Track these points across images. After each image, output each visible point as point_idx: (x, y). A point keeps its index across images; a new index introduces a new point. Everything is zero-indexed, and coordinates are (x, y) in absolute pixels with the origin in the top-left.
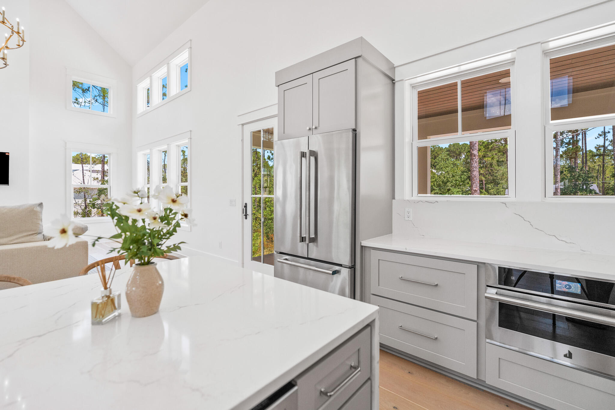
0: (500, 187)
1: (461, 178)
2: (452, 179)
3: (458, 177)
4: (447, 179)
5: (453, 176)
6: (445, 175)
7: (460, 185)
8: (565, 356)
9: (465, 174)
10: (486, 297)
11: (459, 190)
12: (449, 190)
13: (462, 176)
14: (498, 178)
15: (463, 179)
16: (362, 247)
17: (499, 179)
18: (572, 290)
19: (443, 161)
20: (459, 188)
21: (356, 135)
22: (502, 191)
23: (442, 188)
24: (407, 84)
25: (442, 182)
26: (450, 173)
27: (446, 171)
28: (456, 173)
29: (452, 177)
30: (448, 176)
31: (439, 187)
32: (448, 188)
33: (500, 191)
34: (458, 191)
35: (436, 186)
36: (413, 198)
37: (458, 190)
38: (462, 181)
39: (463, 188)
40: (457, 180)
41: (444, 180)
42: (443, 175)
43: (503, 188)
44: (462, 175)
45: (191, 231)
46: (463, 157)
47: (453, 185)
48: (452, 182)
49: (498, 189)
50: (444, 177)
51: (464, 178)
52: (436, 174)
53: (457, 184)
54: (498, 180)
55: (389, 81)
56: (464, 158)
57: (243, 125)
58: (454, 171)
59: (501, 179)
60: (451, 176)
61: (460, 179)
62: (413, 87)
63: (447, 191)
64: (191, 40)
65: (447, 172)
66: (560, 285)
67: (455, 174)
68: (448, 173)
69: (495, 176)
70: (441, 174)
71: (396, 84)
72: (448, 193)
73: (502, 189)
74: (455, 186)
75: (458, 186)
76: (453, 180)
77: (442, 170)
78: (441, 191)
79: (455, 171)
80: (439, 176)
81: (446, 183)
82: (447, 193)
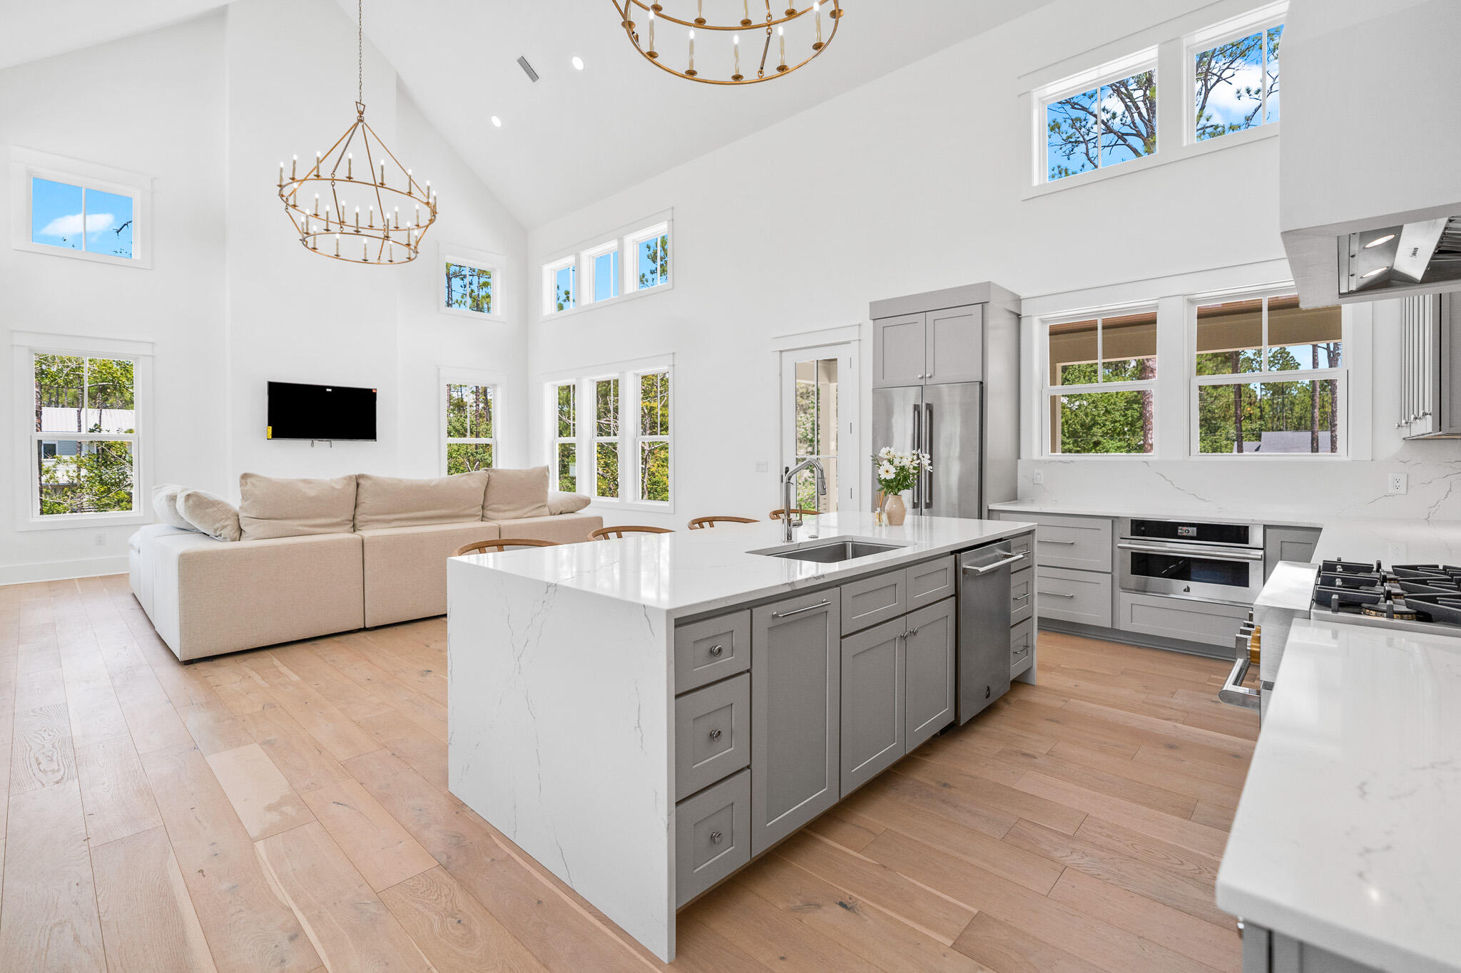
0: (1221, 435)
1: (1125, 415)
2: (1104, 418)
3: (1118, 414)
4: (1093, 419)
5: (1107, 412)
6: (1088, 410)
7: (1125, 433)
8: (1185, 590)
9: (1135, 406)
10: (1119, 547)
11: (1122, 443)
12: (1097, 444)
13: (1129, 412)
14: (1217, 416)
15: (1130, 419)
16: (989, 510)
17: (1219, 417)
18: (1190, 534)
19: (1084, 378)
20: (1120, 440)
21: (982, 387)
22: (1226, 445)
23: (1082, 440)
24: (1036, 320)
25: (1082, 426)
26: (1100, 405)
27: (1090, 401)
28: (1115, 404)
29: (1104, 414)
30: (1096, 413)
31: (1074, 437)
32: (1095, 439)
33: (1221, 446)
34: (1118, 448)
35: (1067, 435)
36: (1043, 458)
37: (1119, 444)
38: (1127, 424)
39: (1131, 438)
40: (1116, 422)
41: (1085, 421)
42: (1083, 409)
43: (1228, 439)
44: (1127, 409)
45: (674, 513)
46: (1132, 366)
47: (1107, 433)
48: (1105, 425)
49: (1216, 442)
50: (1086, 415)
51: (1132, 416)
52: (1068, 408)
53: (1115, 430)
54: (1215, 419)
55: (1015, 316)
56: (1134, 367)
57: (781, 352)
58: (1109, 400)
59: (1224, 417)
60: (1102, 412)
61: (1122, 419)
62: (1043, 321)
63: (1092, 445)
64: (672, 208)
65: (1093, 402)
66: (1181, 531)
67: (1113, 406)
68: (1094, 405)
69: (1209, 411)
70: (1080, 406)
71: (1023, 320)
72: (1095, 450)
73: (1225, 442)
74: (1114, 434)
75: (1118, 435)
76: (1106, 420)
77: (1082, 399)
78: (1078, 446)
79: (1112, 400)
80: (1074, 411)
81: (1090, 428)
82: (1093, 451)
